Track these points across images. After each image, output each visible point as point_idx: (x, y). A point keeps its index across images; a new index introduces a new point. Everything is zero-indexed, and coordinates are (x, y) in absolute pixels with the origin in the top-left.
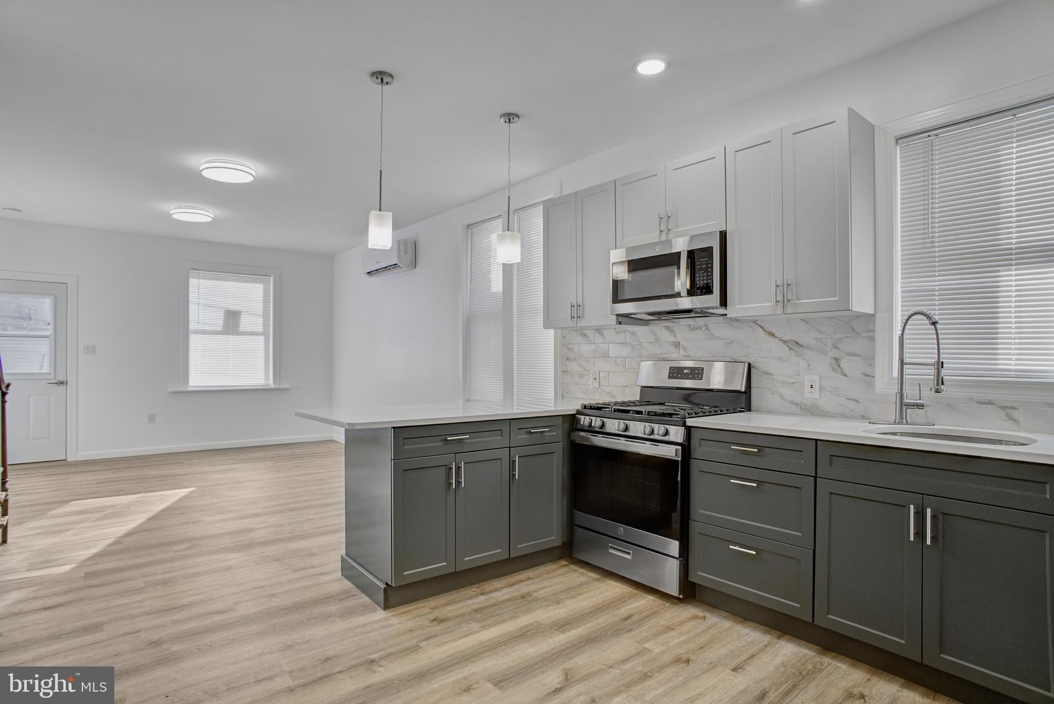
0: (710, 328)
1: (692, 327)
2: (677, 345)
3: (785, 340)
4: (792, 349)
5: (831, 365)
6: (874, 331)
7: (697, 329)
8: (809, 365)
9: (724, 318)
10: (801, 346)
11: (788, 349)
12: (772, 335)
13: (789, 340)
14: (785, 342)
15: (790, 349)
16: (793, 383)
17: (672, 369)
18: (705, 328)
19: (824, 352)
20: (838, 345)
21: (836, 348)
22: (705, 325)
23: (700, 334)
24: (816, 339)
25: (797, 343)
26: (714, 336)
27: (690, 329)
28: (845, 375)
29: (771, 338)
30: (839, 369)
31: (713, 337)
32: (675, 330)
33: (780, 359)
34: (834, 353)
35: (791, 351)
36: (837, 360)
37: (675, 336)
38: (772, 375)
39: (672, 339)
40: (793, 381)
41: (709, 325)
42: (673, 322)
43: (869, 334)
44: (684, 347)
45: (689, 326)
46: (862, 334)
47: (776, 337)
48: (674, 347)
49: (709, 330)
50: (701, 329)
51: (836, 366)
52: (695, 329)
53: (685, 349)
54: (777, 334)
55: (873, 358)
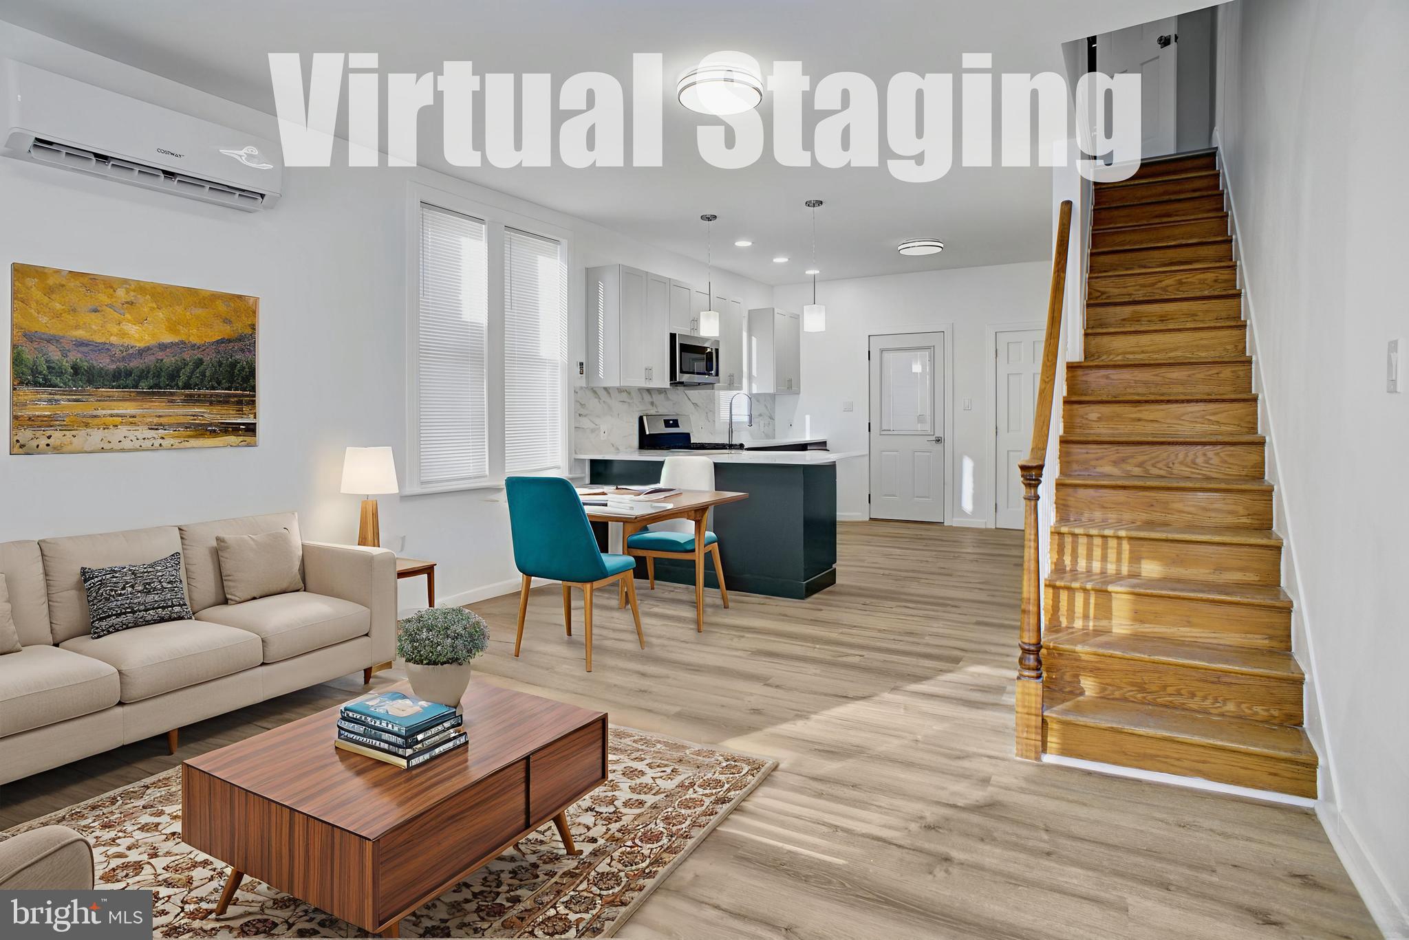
6: (715, 400)
8: (700, 417)
17: (666, 422)
19: (704, 410)
21: (707, 408)
24: (702, 403)
25: (697, 405)
28: (709, 421)
30: (708, 418)
36: (707, 414)
46: (713, 402)
53: (669, 407)
55: (715, 413)
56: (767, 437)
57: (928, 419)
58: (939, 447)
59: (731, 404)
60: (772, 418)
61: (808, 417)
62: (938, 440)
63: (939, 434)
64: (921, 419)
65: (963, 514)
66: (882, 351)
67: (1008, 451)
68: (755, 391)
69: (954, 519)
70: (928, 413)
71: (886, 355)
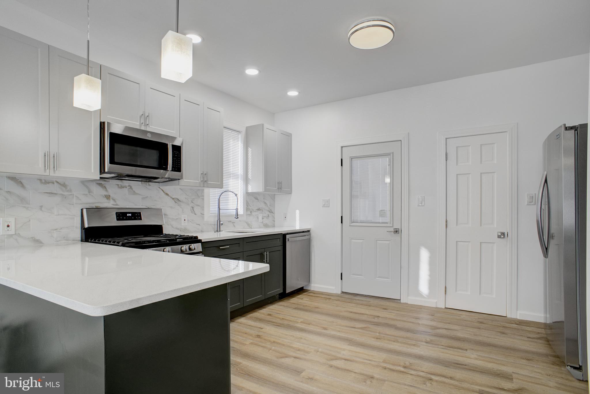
0: (133, 188)
1: (120, 186)
2: (108, 197)
3: (173, 198)
4: (177, 203)
5: (191, 210)
6: (204, 196)
7: (123, 187)
8: (183, 210)
9: (141, 183)
10: (180, 201)
11: (174, 202)
12: (167, 194)
13: (175, 198)
14: (173, 199)
15: (175, 202)
16: (177, 219)
17: (118, 214)
18: (129, 187)
19: (188, 204)
20: (194, 202)
21: (192, 202)
22: (129, 186)
23: (126, 190)
24: (185, 198)
25: (178, 200)
26: (136, 193)
27: (119, 187)
28: (196, 214)
29: (167, 197)
30: (194, 212)
31: (134, 193)
32: (107, 186)
33: (171, 207)
34: (192, 205)
35: (176, 203)
36: (193, 208)
37: (107, 190)
38: (168, 215)
39: (105, 193)
40: (177, 218)
41: (132, 186)
42: (105, 181)
43: (202, 197)
44: (114, 199)
45: (118, 185)
46: (201, 197)
47: (169, 196)
48: (105, 198)
49: (132, 189)
50: (126, 187)
51: (192, 211)
52: (122, 187)
53: (114, 200)
54: (170, 195)
55: (204, 207)
56: (266, 226)
57: (388, 214)
58: (397, 237)
59: (219, 200)
60: (271, 212)
61: (298, 212)
62: (396, 231)
63: (397, 226)
64: (382, 213)
65: (420, 295)
66: (352, 158)
67: (457, 242)
68: (250, 190)
69: (409, 297)
70: (388, 208)
71: (355, 161)
